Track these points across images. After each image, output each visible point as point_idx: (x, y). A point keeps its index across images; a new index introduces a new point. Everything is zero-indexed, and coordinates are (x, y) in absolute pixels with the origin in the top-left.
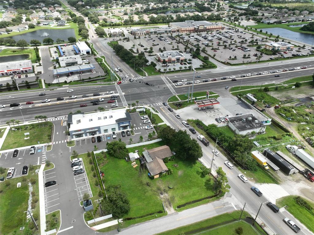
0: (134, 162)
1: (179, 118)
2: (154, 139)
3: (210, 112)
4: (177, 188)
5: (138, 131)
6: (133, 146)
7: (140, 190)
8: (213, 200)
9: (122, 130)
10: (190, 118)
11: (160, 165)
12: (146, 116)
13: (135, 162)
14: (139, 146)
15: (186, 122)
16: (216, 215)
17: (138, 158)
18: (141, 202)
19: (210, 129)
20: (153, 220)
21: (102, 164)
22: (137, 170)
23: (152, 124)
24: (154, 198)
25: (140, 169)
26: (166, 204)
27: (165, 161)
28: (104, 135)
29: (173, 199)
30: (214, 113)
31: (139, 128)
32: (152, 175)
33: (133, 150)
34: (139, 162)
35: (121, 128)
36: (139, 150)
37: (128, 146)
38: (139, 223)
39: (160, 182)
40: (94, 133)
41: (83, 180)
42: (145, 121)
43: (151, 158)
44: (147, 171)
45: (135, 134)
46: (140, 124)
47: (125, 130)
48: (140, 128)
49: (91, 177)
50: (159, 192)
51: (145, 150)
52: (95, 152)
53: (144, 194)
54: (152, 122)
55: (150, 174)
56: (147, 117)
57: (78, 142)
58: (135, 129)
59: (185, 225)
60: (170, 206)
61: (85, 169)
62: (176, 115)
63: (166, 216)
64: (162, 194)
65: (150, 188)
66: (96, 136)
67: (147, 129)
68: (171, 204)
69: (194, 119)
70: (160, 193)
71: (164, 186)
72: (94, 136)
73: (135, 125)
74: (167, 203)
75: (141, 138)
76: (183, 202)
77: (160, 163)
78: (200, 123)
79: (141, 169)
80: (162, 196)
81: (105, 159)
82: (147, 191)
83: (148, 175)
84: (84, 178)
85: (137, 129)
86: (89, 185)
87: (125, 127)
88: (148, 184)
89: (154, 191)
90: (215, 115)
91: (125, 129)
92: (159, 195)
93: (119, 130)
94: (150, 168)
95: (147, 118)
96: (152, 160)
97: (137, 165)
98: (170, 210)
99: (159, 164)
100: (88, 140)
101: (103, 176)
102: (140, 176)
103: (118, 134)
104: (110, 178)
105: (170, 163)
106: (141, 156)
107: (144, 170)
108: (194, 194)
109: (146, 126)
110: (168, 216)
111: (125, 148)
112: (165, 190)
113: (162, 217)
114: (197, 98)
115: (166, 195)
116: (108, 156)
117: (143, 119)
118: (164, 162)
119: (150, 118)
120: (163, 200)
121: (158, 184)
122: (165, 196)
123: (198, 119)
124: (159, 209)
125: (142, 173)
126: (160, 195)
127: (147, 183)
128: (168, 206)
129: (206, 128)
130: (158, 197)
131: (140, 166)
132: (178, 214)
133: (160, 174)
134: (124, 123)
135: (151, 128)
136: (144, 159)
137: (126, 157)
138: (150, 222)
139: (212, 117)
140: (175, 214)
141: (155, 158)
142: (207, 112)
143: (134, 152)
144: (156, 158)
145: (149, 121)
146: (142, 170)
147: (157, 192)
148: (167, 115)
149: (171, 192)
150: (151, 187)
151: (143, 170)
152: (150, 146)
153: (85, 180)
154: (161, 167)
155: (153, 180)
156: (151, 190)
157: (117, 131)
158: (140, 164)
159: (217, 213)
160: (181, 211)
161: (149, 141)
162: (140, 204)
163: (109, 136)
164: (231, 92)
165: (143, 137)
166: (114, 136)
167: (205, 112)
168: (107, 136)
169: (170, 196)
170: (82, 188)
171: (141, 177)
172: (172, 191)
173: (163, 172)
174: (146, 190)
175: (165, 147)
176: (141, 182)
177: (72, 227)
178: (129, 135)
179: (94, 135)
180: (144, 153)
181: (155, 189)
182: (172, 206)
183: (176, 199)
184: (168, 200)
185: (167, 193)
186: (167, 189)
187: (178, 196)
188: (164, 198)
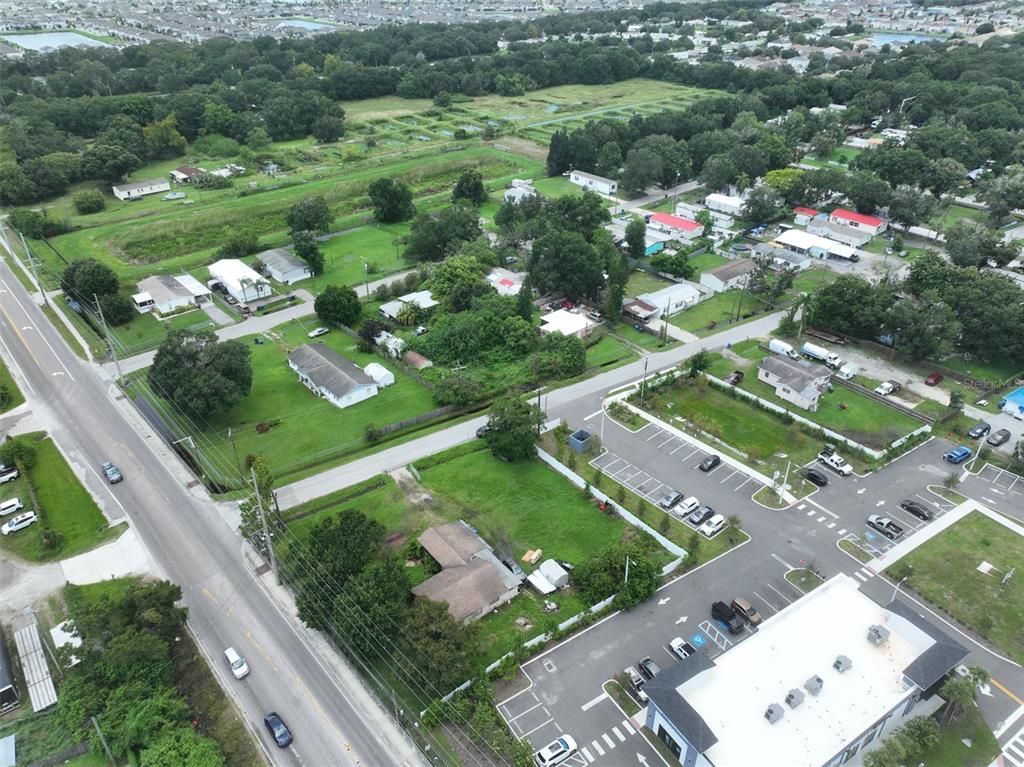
0: (540, 560)
18: (473, 477)
20: (435, 453)
24: (443, 489)
26: (413, 483)
29: (395, 496)
31: (609, 742)
45: (605, 695)
48: (604, 744)
50: (435, 503)
60: (401, 483)
63: (410, 462)
64: (425, 500)
68: (399, 486)
70: (431, 501)
71: (425, 517)
74: (410, 486)
76: (370, 495)
77: (447, 548)
80: (425, 496)
92: (434, 497)
96: (476, 555)
98: (401, 474)
110: (405, 464)
112: (420, 510)
113: (418, 459)
115: (415, 501)
120: (421, 489)
122: (417, 498)
124: (428, 473)
126: (431, 498)
127: (473, 516)
128: (406, 481)
132: (382, 471)
140: (389, 469)
144: (464, 559)
147: (440, 501)
153: (640, 489)
160: (379, 477)
162: (473, 473)
174: (468, 500)
177: (585, 419)
181: (448, 507)
182: (397, 482)
183: (388, 497)
184: (408, 492)
185: (414, 505)
186: (415, 514)
187: (383, 503)
188: (419, 493)
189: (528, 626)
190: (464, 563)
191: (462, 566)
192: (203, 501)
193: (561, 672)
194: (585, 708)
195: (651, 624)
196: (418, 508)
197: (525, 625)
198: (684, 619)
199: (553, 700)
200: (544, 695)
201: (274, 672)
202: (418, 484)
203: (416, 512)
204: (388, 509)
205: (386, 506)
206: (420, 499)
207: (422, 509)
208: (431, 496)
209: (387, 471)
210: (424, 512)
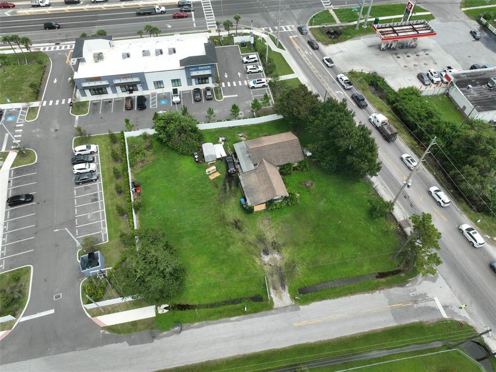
0: (212, 164)
1: (331, 67)
2: (266, 113)
3: (405, 56)
4: (305, 243)
5: (231, 90)
6: (216, 127)
7: (217, 237)
8: (390, 285)
9: (195, 86)
10: (357, 69)
11: (271, 183)
12: (255, 56)
13: (214, 167)
14: (230, 128)
15: (345, 78)
16: (393, 324)
17: (224, 158)
18: (215, 267)
19: (404, 98)
20: (237, 317)
21: (140, 164)
22: (217, 187)
23: (267, 75)
24: (248, 261)
25: (224, 185)
26: (272, 281)
27: (285, 171)
28: (153, 95)
29: (293, 270)
30: (415, 60)
31: (235, 84)
32: (249, 204)
33: (214, 136)
34: (223, 167)
35: (193, 80)
36: (229, 137)
37: (202, 127)
38: (204, 322)
39: (266, 222)
40: (131, 88)
41: (94, 198)
42: (250, 67)
43: (253, 161)
44: (239, 191)
45: (224, 97)
46: (239, 74)
47: (202, 87)
48: (237, 84)
49: (112, 194)
50: (261, 246)
51: (242, 138)
52: (127, 134)
53: (225, 249)
54: (265, 72)
55: (245, 200)
56: (256, 59)
57: (95, 104)
58: (226, 84)
59: (312, 341)
60: (283, 286)
61: (102, 172)
62: (324, 58)
63: (269, 312)
64: (268, 254)
65: (240, 234)
66: (135, 94)
67: (253, 87)
68: (286, 280)
69: (366, 71)
70: (263, 251)
71: (274, 234)
72: (131, 95)
73: (226, 76)
74: (276, 277)
75: (235, 108)
77: (271, 176)
78: (379, 83)
79: (227, 184)
80: (266, 259)
81: (149, 153)
82: (233, 242)
83: (241, 202)
84: (96, 195)
85: (229, 84)
86: (103, 213)
87: (203, 79)
88: (237, 225)
89: (250, 243)
90: (416, 63)
91: (202, 83)
92: (260, 255)
93: (188, 85)
94: (245, 187)
95: (256, 61)
96: (253, 167)
97: (217, 174)
98: (281, 298)
99: (267, 180)
100: (118, 102)
101: (139, 194)
102: (221, 202)
103: (184, 95)
104: (153, 198)
105: (295, 177)
106: (231, 153)
107: (233, 188)
108: (344, 264)
109: (251, 78)
110: (273, 311)
111: (195, 130)
112: (275, 243)
113: (258, 314)
114: (380, 18)
115: (277, 256)
116: (156, 144)
117: (247, 62)
118: (281, 173)
119: (262, 62)
120: (267, 268)
121: (261, 227)
122: (274, 259)
123: (376, 73)
124: (254, 290)
125: (228, 194)
126: (262, 254)
127: (235, 222)
128: (278, 285)
129: (392, 97)
130: (257, 260)
131: (226, 176)
132: (299, 309)
133: (270, 203)
134: (200, 68)
135: (261, 85)
136: (237, 162)
137: (196, 153)
138: (231, 323)
139: (410, 70)
140: (291, 310)
141: (261, 162)
142: (399, 55)
143: (216, 142)
144: (263, 163)
145: (261, 68)
146: (228, 188)
147: (256, 247)
148: (303, 56)
149: (289, 251)
150: (244, 231)
151: (230, 187)
152: (255, 131)
153: (96, 200)
154: (271, 188)
155: (251, 215)
156: (243, 240)
157: (184, 87)
158: (225, 173)
159: (395, 319)
160: (306, 301)
161: (254, 117)
162: (213, 271)
163: (166, 97)
164: (464, 9)
165: (241, 106)
166: (176, 99)
167: (395, 56)
168: (161, 97)
169: (285, 260)
170: (89, 217)
171: (223, 205)
172: (291, 248)
173: (276, 200)
174: (231, 240)
175: (288, 137)
176: (223, 218)
177: (52, 311)
178: (211, 99)
179: (131, 91)
180: (237, 146)
181: (251, 238)
182: (287, 288)
183: (300, 269)
184: (280, 270)
185: (278, 251)
186: (280, 241)
187: (305, 263)
188: (271, 265)
189: (240, 135)
190: (264, 161)
191: (266, 160)
194: (237, 96)
196: (276, 247)
197: (242, 136)
198: (160, 112)
202: (268, 277)
203: (279, 243)
204: (302, 255)
205: (303, 259)
206: (272, 257)
207: (273, 244)
208: (261, 256)
209: (295, 308)
210: (272, 240)
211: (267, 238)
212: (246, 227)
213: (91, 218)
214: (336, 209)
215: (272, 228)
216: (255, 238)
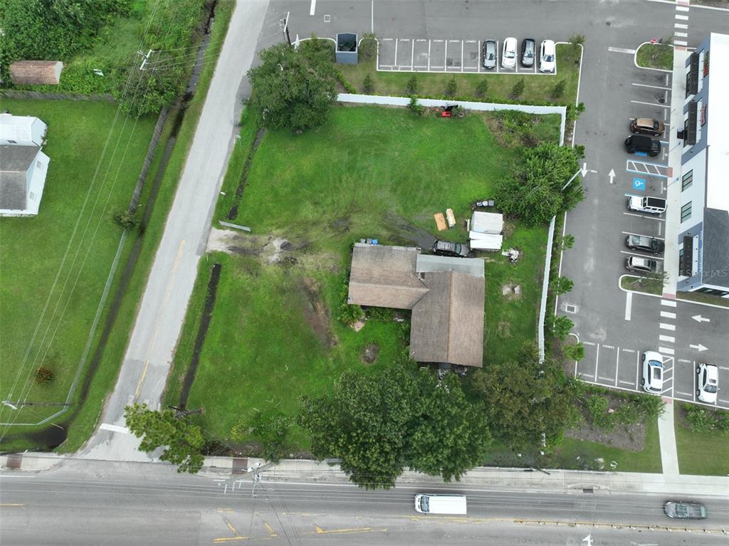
4: (276, 303)
16: (127, 356)
17: (468, 242)
18: (293, 180)
20: (221, 184)
23: (684, 405)
26: (245, 239)
28: (667, 172)
29: (249, 270)
31: (667, 327)
33: (526, 245)
38: (233, 149)
39: (330, 264)
41: (454, 61)
43: (432, 274)
45: (629, 293)
46: (702, 348)
50: (296, 244)
51: (508, 289)
53: (311, 199)
54: (695, 406)
58: (669, 309)
59: (159, 253)
60: (233, 249)
63: (211, 219)
64: (282, 247)
65: (326, 224)
68: (238, 255)
70: (289, 243)
71: (307, 266)
73: (699, 319)
74: (247, 244)
76: (223, 291)
77: (391, 289)
80: (277, 244)
82: (317, 211)
84: (458, 64)
85: (668, 315)
89: (306, 231)
92: (286, 237)
93: (679, 235)
94: (391, 250)
96: (420, 270)
97: (440, 226)
98: (221, 240)
99: (386, 280)
100: (660, 114)
104: (428, 131)
108: (227, 338)
110: (209, 225)
112: (293, 263)
113: (214, 207)
115: (275, 258)
120: (264, 239)
121: (325, 255)
122: (271, 253)
124: (244, 214)
125: (397, 229)
126: (286, 240)
127: (347, 224)
128: (237, 244)
130: (279, 232)
132: (197, 254)
138: (218, 176)
140: (200, 245)
141: (425, 285)
143: (507, 240)
144: (420, 287)
147: (299, 237)
150: (328, 229)
153: (449, 63)
154: (367, 280)
155: (348, 247)
156: (314, 224)
159: (132, 361)
160: (203, 265)
162: (288, 175)
168: (655, 182)
169: (264, 266)
170: (424, 55)
171: (380, 217)
174: (321, 210)
176: (360, 210)
177: (312, 13)
178: (626, 266)
181: (314, 235)
182: (230, 253)
183: (244, 278)
184: (255, 254)
185: (280, 262)
186: (294, 271)
187: (249, 288)
188: (266, 245)
189: (517, 289)
190: (424, 290)
191: (426, 294)
192: (60, 465)
193: (582, 305)
194: (628, 318)
195: (596, 201)
196: (287, 263)
197: (513, 290)
198: (612, 174)
199: (602, 334)
200: (592, 336)
201: (387, 534)
202: (253, 235)
203: (292, 268)
204: (262, 291)
205: (256, 289)
206: (276, 251)
207: (292, 260)
208: (283, 238)
209: (202, 249)
210: (299, 262)
211: (305, 255)
212: (333, 235)
213: (421, 57)
214: (311, 375)
215: (318, 269)
216: (312, 241)
